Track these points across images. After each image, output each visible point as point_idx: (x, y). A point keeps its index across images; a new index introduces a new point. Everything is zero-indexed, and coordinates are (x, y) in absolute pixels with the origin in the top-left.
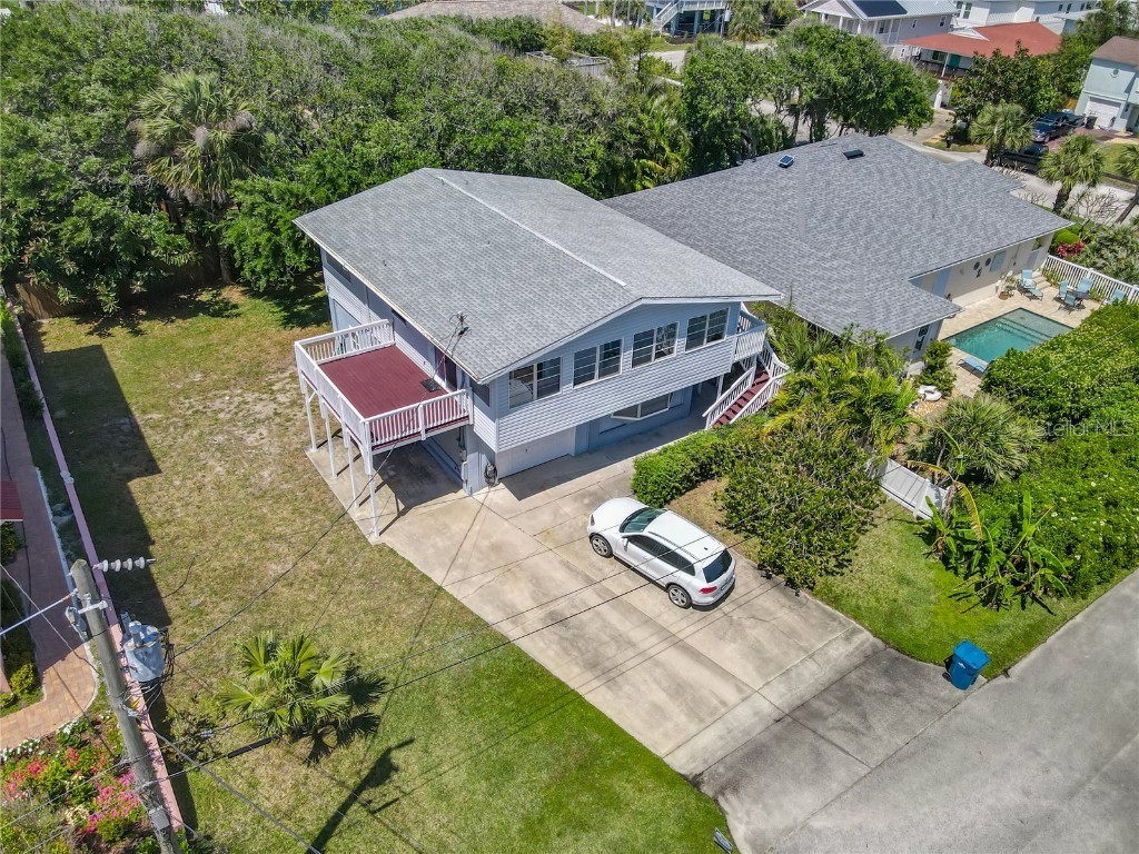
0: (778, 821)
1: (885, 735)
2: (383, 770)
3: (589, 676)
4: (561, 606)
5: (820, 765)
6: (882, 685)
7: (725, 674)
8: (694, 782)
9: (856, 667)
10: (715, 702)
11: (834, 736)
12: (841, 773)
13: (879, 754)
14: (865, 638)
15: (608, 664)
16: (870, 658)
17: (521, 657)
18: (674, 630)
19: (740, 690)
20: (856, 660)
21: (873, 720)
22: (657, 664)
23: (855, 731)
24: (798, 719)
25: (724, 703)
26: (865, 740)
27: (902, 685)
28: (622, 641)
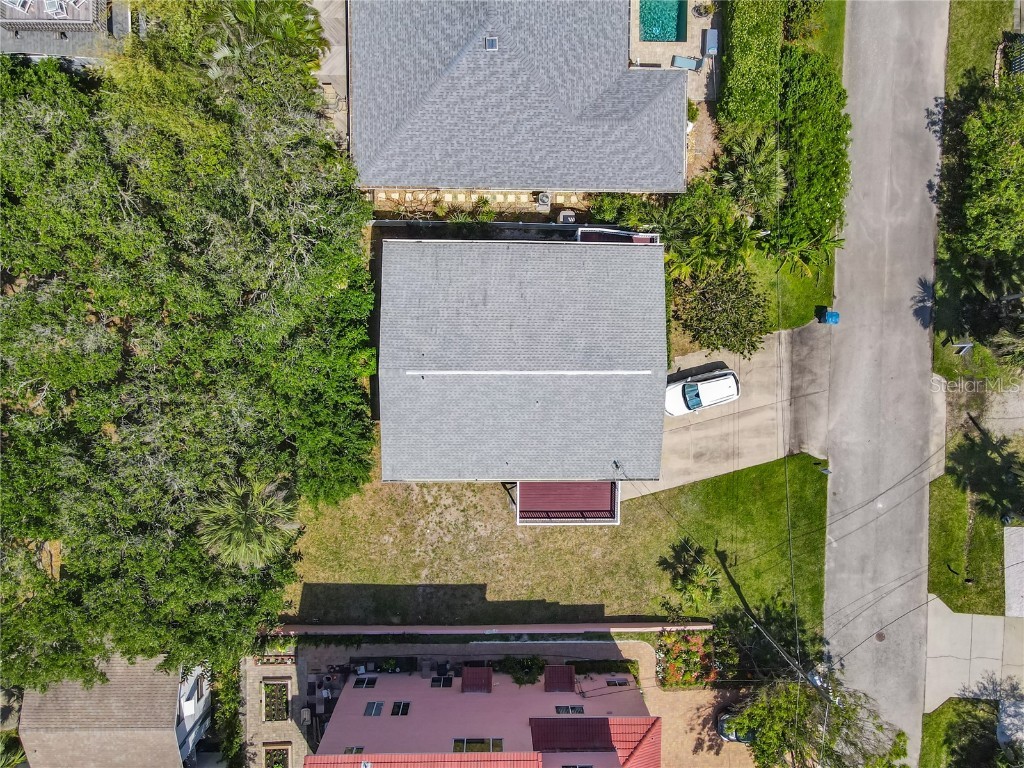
0: (822, 438)
1: (822, 372)
2: (722, 556)
3: (731, 461)
4: (693, 451)
5: (816, 407)
6: (805, 351)
7: (761, 408)
8: (791, 456)
9: (792, 352)
10: (771, 422)
11: (810, 391)
12: (822, 402)
13: (825, 381)
14: (784, 333)
15: (730, 451)
16: (792, 342)
17: (705, 482)
18: (732, 412)
19: (772, 408)
20: (789, 349)
21: (815, 370)
22: (742, 431)
23: (813, 381)
24: (796, 396)
25: (773, 420)
26: (818, 381)
27: (811, 343)
28: (725, 437)
